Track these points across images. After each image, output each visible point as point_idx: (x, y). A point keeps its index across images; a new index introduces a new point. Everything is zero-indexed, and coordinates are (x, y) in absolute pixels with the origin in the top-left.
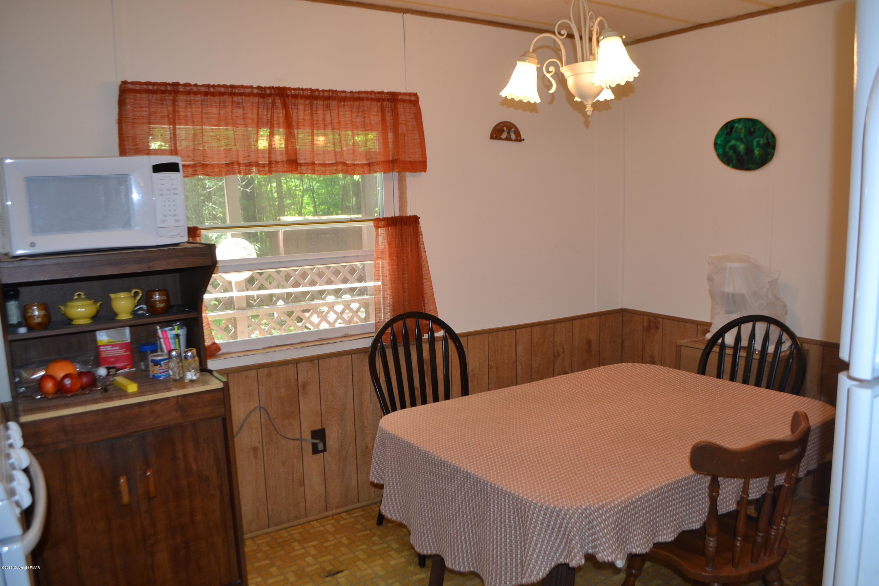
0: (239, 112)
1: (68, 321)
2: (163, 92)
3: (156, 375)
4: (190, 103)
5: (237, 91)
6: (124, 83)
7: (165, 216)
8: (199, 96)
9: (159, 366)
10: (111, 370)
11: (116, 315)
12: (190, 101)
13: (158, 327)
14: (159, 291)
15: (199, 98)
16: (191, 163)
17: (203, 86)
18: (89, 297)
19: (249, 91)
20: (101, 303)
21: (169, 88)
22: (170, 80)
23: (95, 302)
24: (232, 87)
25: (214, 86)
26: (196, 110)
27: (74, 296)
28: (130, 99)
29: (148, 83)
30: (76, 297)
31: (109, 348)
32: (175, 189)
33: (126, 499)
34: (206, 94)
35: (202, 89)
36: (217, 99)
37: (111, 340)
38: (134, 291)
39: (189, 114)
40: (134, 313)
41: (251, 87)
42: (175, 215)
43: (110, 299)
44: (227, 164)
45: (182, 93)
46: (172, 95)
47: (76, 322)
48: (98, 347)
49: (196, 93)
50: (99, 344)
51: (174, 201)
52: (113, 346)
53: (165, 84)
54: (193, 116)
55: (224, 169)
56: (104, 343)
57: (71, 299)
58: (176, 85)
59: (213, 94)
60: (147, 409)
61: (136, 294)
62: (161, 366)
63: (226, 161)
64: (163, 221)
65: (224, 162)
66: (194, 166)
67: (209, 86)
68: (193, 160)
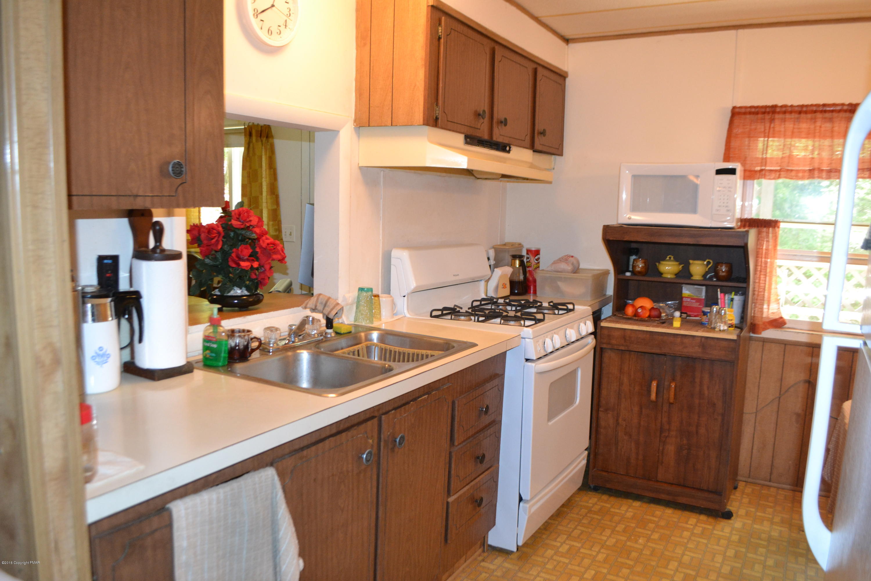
0: (828, 125)
1: (660, 274)
2: (764, 113)
3: (703, 322)
4: (784, 120)
5: (828, 109)
6: (734, 108)
7: (720, 206)
8: (793, 114)
9: (706, 316)
10: (683, 314)
11: (692, 276)
12: (785, 118)
13: (719, 290)
14: (725, 263)
15: (793, 116)
16: (779, 168)
17: (798, 106)
18: (676, 260)
19: (838, 108)
20: (683, 265)
21: (768, 110)
22: (770, 103)
23: (680, 264)
24: (824, 105)
25: (807, 106)
26: (790, 125)
27: (666, 258)
28: (736, 121)
29: (751, 107)
30: (668, 258)
31: (689, 300)
32: (729, 188)
33: (653, 396)
34: (800, 113)
35: (797, 109)
36: (809, 116)
37: (691, 295)
38: (707, 260)
39: (782, 129)
40: (704, 276)
41: (843, 105)
42: (727, 207)
43: (689, 264)
44: (810, 170)
45: (779, 113)
46: (771, 114)
47: (665, 276)
48: (682, 298)
49: (791, 112)
50: (683, 295)
51: (728, 196)
52: (692, 299)
53: (766, 107)
54: (785, 131)
55: (807, 174)
56: (686, 296)
57: (664, 259)
58: (775, 107)
59: (806, 112)
60: (679, 340)
61: (709, 263)
62: (707, 316)
63: (810, 167)
64: (718, 210)
65: (808, 168)
66: (780, 171)
67: (803, 106)
68: (780, 166)
